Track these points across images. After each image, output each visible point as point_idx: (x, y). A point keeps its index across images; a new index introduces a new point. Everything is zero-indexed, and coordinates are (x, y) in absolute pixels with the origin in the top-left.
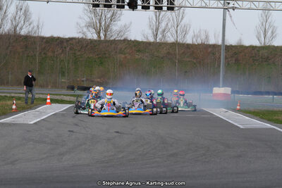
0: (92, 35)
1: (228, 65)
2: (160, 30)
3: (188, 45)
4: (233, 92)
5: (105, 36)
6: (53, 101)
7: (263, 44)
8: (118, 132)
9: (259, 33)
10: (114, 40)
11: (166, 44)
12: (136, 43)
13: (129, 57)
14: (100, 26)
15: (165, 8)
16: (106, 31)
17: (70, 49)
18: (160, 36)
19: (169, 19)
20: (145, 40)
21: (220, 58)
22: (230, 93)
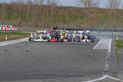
5: (88, 5)
12: (100, 9)
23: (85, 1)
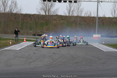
0: (43, 13)
1: (99, 25)
2: (71, 11)
3: (83, 17)
4: (101, 36)
5: (48, 13)
6: (27, 40)
7: (114, 17)
8: (54, 53)
9: (112, 12)
10: (52, 15)
11: (74, 17)
12: (61, 16)
13: (58, 22)
14: (46, 9)
15: (73, 2)
16: (48, 11)
17: (34, 19)
18: (71, 13)
19: (75, 6)
20: (65, 15)
21: (96, 22)
22: (100, 37)
23: (45, 9)
